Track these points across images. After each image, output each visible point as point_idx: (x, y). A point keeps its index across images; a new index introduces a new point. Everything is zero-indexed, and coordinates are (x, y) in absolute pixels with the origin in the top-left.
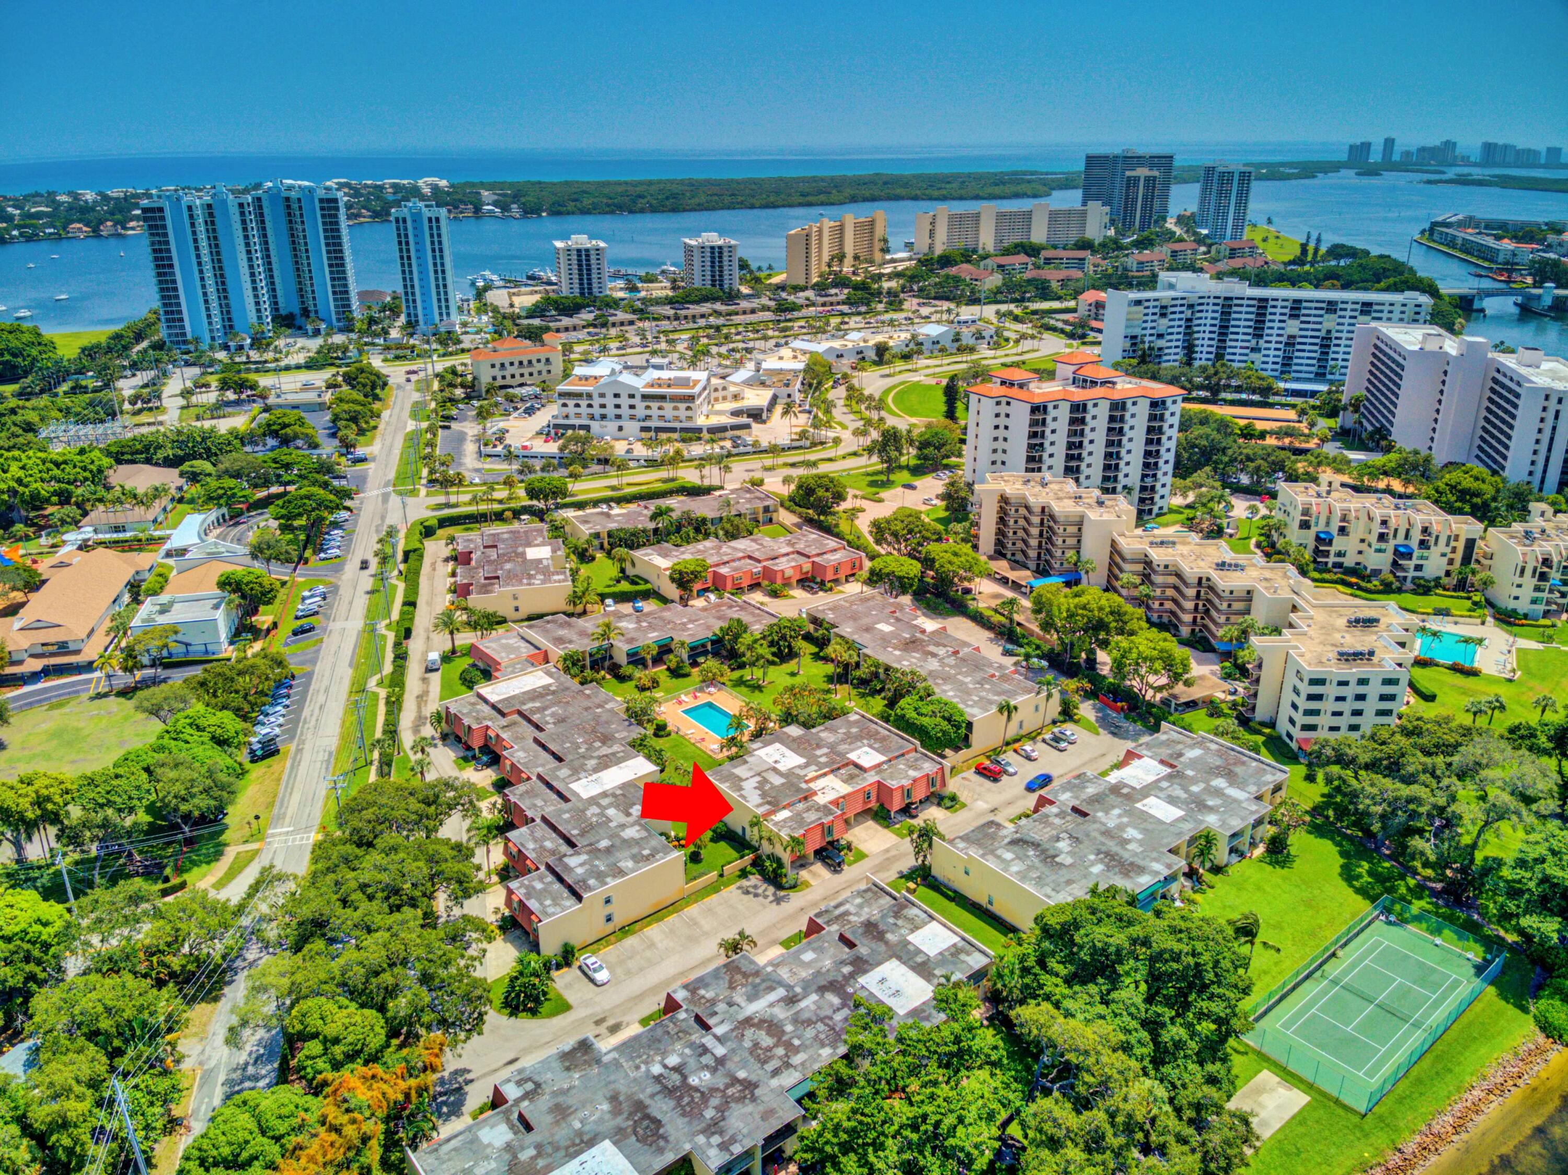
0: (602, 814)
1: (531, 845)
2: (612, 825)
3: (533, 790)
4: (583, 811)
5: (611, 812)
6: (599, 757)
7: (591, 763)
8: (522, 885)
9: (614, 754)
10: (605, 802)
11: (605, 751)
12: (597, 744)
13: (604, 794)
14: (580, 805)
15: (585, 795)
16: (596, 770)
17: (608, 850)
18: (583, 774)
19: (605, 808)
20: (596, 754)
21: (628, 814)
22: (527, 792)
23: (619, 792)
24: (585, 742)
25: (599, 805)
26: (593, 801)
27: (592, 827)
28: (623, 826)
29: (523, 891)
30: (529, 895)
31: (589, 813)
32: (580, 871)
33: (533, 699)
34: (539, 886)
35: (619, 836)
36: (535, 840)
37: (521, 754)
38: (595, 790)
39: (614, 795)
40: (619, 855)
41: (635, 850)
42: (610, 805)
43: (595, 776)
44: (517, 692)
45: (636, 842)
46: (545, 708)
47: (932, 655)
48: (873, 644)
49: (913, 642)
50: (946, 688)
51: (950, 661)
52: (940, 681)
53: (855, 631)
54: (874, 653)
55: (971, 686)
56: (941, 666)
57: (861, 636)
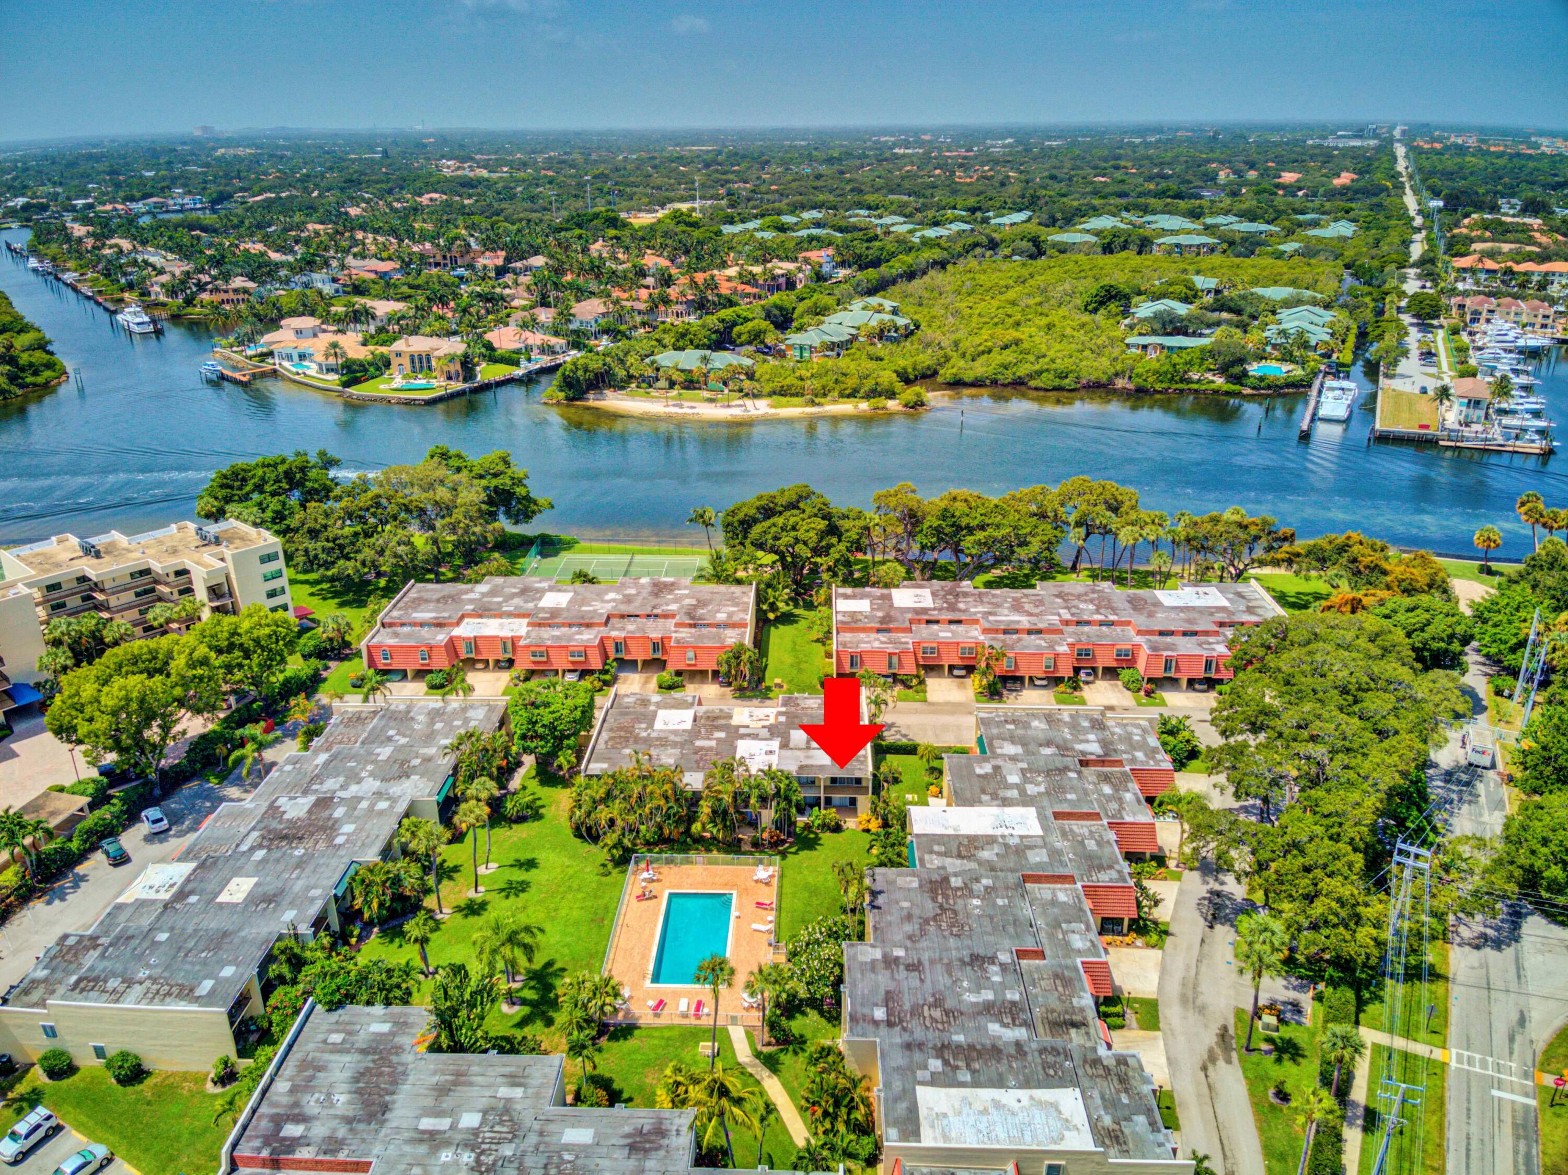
0: (1026, 780)
1: (1128, 796)
2: (1024, 765)
3: (1091, 868)
4: (1048, 793)
5: (1014, 779)
6: (970, 857)
7: (986, 854)
8: (1157, 762)
9: (945, 854)
10: (1014, 794)
11: (953, 865)
12: (955, 882)
13: (1006, 802)
14: (1045, 803)
15: (1032, 812)
16: (990, 840)
17: (1048, 744)
18: (1012, 842)
19: (1016, 786)
20: (973, 865)
21: (997, 768)
22: (1101, 868)
23: (985, 798)
24: (972, 894)
25: (1022, 792)
26: (1026, 800)
27: (1048, 773)
28: (1013, 759)
29: (1159, 757)
30: (1154, 751)
31: (1042, 789)
32: (1092, 737)
33: (995, 1051)
34: (1140, 755)
35: (1028, 752)
36: (1120, 800)
37: (1078, 942)
38: (1014, 813)
39: (994, 796)
40: (1041, 735)
41: (1020, 732)
42: (1008, 787)
43: (998, 832)
44: (1011, 1097)
45: (1012, 739)
46: (987, 1009)
47: (324, 803)
48: (334, 862)
49: (285, 837)
50: (432, 751)
51: (331, 784)
52: (416, 762)
53: (292, 905)
54: (370, 846)
55: (403, 741)
56: (359, 781)
57: (309, 888)
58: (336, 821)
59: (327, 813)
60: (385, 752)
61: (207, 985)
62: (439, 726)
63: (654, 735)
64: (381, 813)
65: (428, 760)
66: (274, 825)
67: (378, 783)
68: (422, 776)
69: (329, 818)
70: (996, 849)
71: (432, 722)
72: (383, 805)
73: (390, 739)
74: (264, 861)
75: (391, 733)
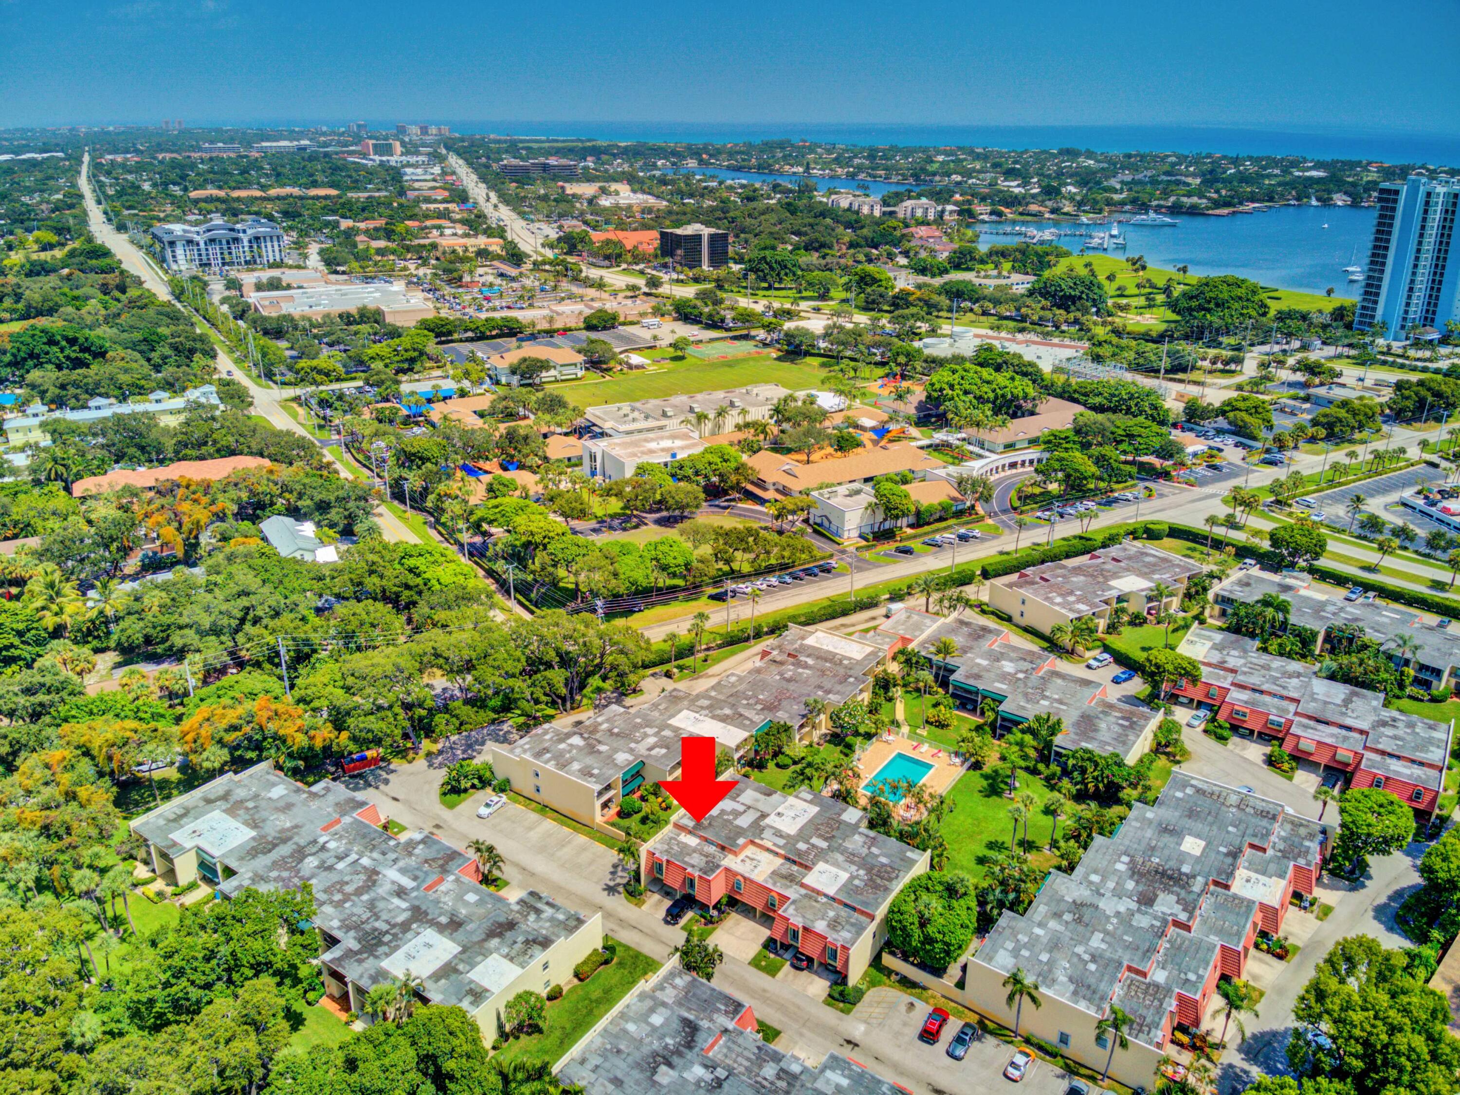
0: (647, 736)
2: (633, 745)
4: (649, 726)
5: (652, 740)
6: (738, 713)
7: (727, 711)
9: (747, 719)
10: (666, 732)
11: (751, 713)
12: (760, 707)
13: (678, 730)
14: (658, 722)
15: (673, 721)
16: (715, 716)
17: (594, 752)
18: (706, 712)
19: (657, 735)
20: (742, 710)
21: (651, 749)
23: (685, 735)
25: (661, 731)
26: (666, 727)
27: (626, 736)
28: (632, 751)
31: (647, 729)
35: (617, 752)
39: (679, 734)
41: (597, 765)
42: (663, 736)
43: (706, 718)
47: (1147, 901)
48: (1127, 842)
49: (1171, 878)
50: (1053, 924)
51: (1143, 921)
52: (1068, 917)
53: (1150, 822)
54: (1100, 847)
55: (1079, 950)
56: (1118, 914)
57: (1141, 829)
58: (1131, 877)
59: (1141, 888)
60: (1097, 942)
61: (1189, 791)
62: (1044, 957)
63: (854, 868)
64: (1095, 872)
65: (1058, 915)
66: (1183, 893)
67: (1101, 905)
68: (1062, 900)
69: (1137, 882)
70: (718, 712)
71: (1051, 963)
72: (1095, 878)
73: (1094, 959)
74: (1182, 862)
75: (1092, 967)
